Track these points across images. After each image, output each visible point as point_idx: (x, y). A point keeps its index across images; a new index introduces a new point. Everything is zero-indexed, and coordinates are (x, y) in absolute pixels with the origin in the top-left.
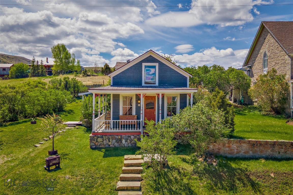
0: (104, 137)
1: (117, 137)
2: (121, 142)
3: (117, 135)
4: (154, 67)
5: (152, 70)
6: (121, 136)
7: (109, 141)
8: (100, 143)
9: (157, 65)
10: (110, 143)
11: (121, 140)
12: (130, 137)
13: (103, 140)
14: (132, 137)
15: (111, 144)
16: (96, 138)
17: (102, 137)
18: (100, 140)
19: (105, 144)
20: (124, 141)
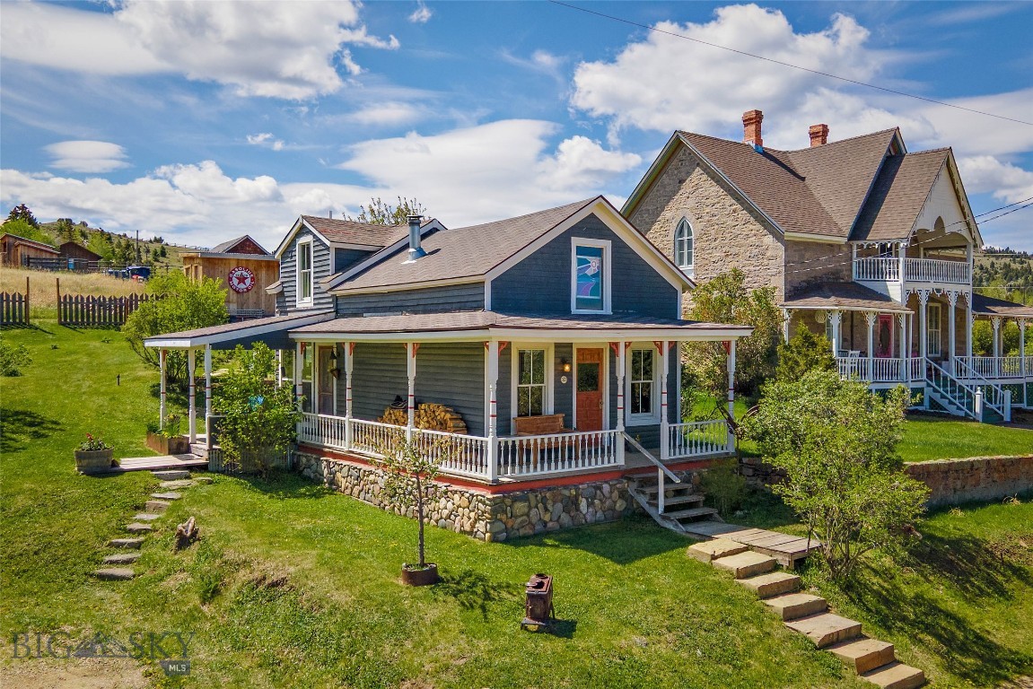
0: (531, 496)
1: (566, 492)
2: (578, 509)
3: (566, 487)
4: (598, 252)
5: (594, 262)
6: (577, 489)
7: (546, 510)
8: (519, 520)
9: (606, 245)
10: (547, 517)
11: (577, 500)
12: (600, 488)
13: (530, 508)
14: (606, 487)
15: (551, 520)
16: (508, 501)
17: (526, 499)
18: (520, 507)
19: (534, 520)
20: (583, 504)
